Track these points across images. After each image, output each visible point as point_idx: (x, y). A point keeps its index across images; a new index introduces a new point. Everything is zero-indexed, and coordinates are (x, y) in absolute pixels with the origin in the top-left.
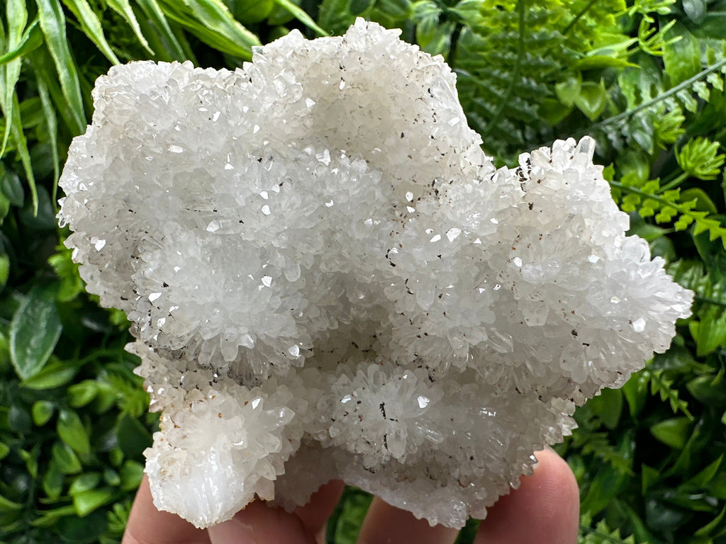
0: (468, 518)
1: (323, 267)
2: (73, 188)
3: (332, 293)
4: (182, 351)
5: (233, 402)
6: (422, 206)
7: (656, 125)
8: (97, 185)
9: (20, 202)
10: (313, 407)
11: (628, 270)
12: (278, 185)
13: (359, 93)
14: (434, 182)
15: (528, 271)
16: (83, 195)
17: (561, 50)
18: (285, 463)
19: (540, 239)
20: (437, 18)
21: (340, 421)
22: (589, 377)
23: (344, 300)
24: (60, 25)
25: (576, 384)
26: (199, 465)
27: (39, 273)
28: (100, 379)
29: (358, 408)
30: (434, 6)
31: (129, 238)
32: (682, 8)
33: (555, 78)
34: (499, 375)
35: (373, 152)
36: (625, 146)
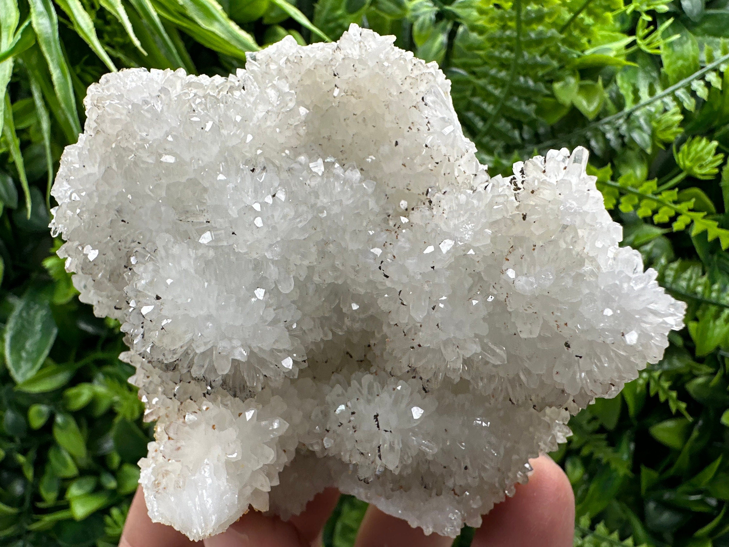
0: (463, 526)
1: (316, 279)
2: (66, 198)
3: (325, 304)
4: (175, 363)
5: (227, 413)
6: (416, 216)
7: (654, 124)
8: (89, 195)
9: (14, 204)
10: (307, 417)
11: (621, 282)
12: (270, 196)
13: (353, 100)
14: (428, 192)
15: (521, 283)
16: (76, 204)
17: (558, 49)
18: (280, 473)
19: (534, 249)
20: (433, 17)
21: (334, 432)
22: (582, 388)
23: (338, 310)
24: (52, 25)
25: (569, 395)
26: (193, 478)
27: (34, 275)
28: (96, 382)
29: (352, 418)
30: (431, 4)
31: (122, 248)
32: (679, 5)
33: (552, 77)
34: (493, 386)
35: (367, 160)
36: (624, 145)
